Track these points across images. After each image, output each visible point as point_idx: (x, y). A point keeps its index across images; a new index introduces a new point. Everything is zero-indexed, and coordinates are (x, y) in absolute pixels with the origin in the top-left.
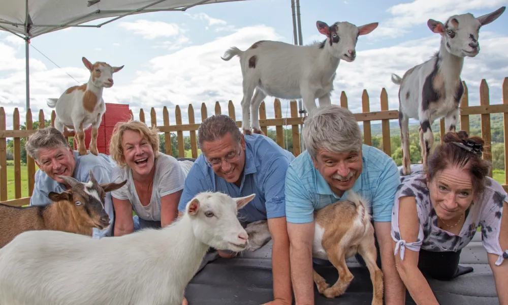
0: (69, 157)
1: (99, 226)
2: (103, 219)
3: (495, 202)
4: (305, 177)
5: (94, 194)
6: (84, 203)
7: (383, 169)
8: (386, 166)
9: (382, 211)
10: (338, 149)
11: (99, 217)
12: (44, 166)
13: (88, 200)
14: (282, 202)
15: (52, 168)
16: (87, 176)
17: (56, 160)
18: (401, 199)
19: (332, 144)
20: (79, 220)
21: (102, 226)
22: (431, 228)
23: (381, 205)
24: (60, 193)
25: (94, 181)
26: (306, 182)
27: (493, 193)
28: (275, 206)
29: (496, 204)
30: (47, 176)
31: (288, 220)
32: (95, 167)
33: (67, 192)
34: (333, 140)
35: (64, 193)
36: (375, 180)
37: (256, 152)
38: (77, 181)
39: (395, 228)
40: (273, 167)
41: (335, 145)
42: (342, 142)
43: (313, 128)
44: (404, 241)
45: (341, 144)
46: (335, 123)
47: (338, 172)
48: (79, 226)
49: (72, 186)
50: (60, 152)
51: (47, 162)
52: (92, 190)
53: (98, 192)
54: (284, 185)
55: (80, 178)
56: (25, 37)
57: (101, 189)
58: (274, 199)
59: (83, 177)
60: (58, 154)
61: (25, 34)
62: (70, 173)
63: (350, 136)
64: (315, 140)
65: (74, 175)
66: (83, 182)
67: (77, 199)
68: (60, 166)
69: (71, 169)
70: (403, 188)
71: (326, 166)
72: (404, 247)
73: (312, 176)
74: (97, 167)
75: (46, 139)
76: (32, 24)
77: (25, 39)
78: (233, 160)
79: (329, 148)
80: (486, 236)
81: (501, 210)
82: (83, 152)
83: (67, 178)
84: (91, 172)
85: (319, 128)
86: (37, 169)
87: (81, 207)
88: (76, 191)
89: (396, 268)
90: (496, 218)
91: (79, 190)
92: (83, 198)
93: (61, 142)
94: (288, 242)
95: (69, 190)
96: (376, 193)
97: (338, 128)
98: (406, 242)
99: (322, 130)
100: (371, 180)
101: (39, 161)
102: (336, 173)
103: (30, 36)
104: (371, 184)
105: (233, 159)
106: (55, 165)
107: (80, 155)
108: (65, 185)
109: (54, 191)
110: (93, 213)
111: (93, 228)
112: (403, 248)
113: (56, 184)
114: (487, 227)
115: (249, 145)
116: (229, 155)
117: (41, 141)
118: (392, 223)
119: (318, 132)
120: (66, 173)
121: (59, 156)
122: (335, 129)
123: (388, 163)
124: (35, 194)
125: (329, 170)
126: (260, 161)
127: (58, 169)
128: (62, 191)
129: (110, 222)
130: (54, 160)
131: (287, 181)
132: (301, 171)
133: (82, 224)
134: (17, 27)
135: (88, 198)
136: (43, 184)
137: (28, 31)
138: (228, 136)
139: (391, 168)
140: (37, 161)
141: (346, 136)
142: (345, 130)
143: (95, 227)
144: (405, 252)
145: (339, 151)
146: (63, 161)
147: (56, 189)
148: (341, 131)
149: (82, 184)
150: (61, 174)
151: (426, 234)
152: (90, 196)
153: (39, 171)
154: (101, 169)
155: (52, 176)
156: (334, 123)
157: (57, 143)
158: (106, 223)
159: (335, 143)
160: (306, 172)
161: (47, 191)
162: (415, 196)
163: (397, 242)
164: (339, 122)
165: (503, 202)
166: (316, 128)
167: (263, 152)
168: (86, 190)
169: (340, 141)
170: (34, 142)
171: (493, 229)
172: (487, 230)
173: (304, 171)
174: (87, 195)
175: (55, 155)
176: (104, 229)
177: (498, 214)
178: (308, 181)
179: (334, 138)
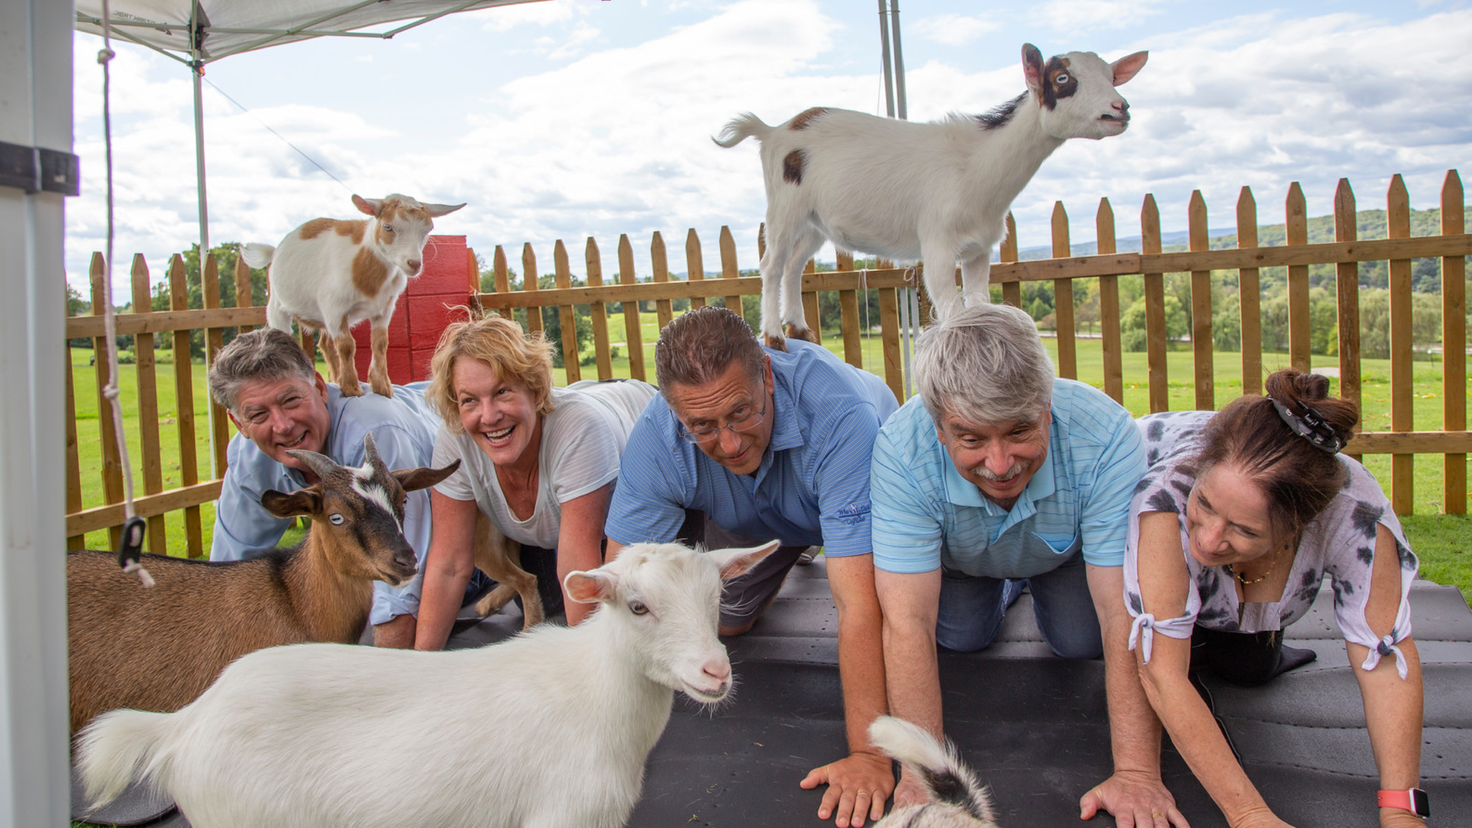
0: (313, 402)
1: (390, 577)
2: (400, 560)
3: (1357, 525)
4: (920, 463)
5: (378, 496)
6: (351, 519)
7: (1106, 439)
8: (1113, 435)
9: (1104, 542)
10: (986, 417)
11: (388, 554)
12: (252, 425)
13: (362, 510)
14: (863, 520)
15: (271, 431)
16: (360, 452)
17: (281, 410)
18: (1143, 516)
19: (975, 405)
20: (340, 560)
21: (399, 576)
22: (1216, 579)
23: (1104, 527)
24: (292, 493)
25: (378, 464)
26: (923, 476)
27: (1353, 506)
28: (848, 529)
29: (1359, 530)
30: (257, 450)
31: (878, 562)
32: (379, 428)
33: (309, 490)
34: (976, 393)
35: (300, 494)
36: (1087, 467)
37: (799, 391)
38: (335, 462)
39: (1131, 586)
40: (842, 433)
41: (980, 406)
42: (996, 400)
43: (934, 358)
44: (1149, 617)
45: (994, 405)
46: (986, 352)
47: (987, 463)
48: (340, 577)
49: (320, 474)
50: (292, 389)
51: (258, 415)
52: (373, 486)
53: (386, 490)
54: (869, 478)
55: (341, 455)
56: (190, 58)
57: (393, 483)
58: (844, 514)
59: (348, 452)
60: (284, 397)
61: (190, 53)
62: (316, 444)
63: (1017, 386)
64: (937, 387)
65: (326, 449)
66: (349, 465)
67: (333, 508)
68: (290, 424)
69: (318, 432)
70: (1151, 491)
71: (962, 446)
72: (1151, 631)
73: (934, 461)
74: (385, 429)
75: (256, 357)
76: (209, 25)
77: (190, 64)
78: (747, 426)
79: (965, 412)
80: (1341, 602)
81: (1372, 544)
82: (349, 390)
83: (309, 455)
84: (369, 440)
85: (948, 362)
86: (234, 432)
87: (344, 530)
88: (331, 488)
89: (1139, 679)
90: (1361, 563)
91: (338, 483)
92: (351, 505)
93: (295, 365)
94: (879, 616)
95: (315, 486)
96: (1090, 498)
97: (992, 366)
98: (1156, 619)
99: (954, 368)
100: (1079, 466)
101: (238, 412)
102: (981, 463)
103: (202, 57)
104: (1077, 478)
105: (746, 423)
106: (279, 422)
107: (344, 395)
108: (303, 473)
109: (277, 489)
110: (374, 544)
111: (376, 582)
112: (1147, 633)
113: (280, 471)
114: (1341, 582)
115: (780, 378)
116: (737, 414)
117: (243, 362)
118: (1125, 572)
119: (945, 370)
120: (306, 441)
121: (288, 401)
122: (984, 368)
123: (1118, 425)
124: (229, 495)
125: (968, 455)
126: (810, 417)
127: (287, 434)
128: (297, 488)
129: (416, 567)
130: (275, 412)
131: (877, 469)
132: (911, 446)
133: (347, 573)
134: (169, 33)
135: (361, 505)
136: (248, 469)
137: (198, 45)
138: (734, 368)
139: (1126, 435)
140: (233, 413)
141: (1007, 386)
142: (1006, 371)
143: (378, 578)
144: (1154, 641)
145: (988, 421)
146: (299, 413)
147: (281, 483)
148: (995, 375)
149: (347, 471)
150: (295, 445)
151: (1204, 594)
152: (367, 502)
153: (238, 439)
154: (394, 431)
155: (271, 450)
156: (980, 349)
157: (285, 367)
158: (407, 568)
159: (981, 402)
160: (920, 451)
161: (257, 487)
162: (1178, 512)
163: (1135, 618)
164: (995, 351)
165: (1376, 525)
166: (941, 361)
167: (816, 394)
168: (356, 487)
169: (991, 399)
170: (227, 365)
171: (1355, 588)
172: (1342, 588)
173: (916, 448)
174: (361, 497)
175: (281, 396)
176: (402, 583)
177: (1365, 554)
178: (926, 471)
179: (979, 391)
